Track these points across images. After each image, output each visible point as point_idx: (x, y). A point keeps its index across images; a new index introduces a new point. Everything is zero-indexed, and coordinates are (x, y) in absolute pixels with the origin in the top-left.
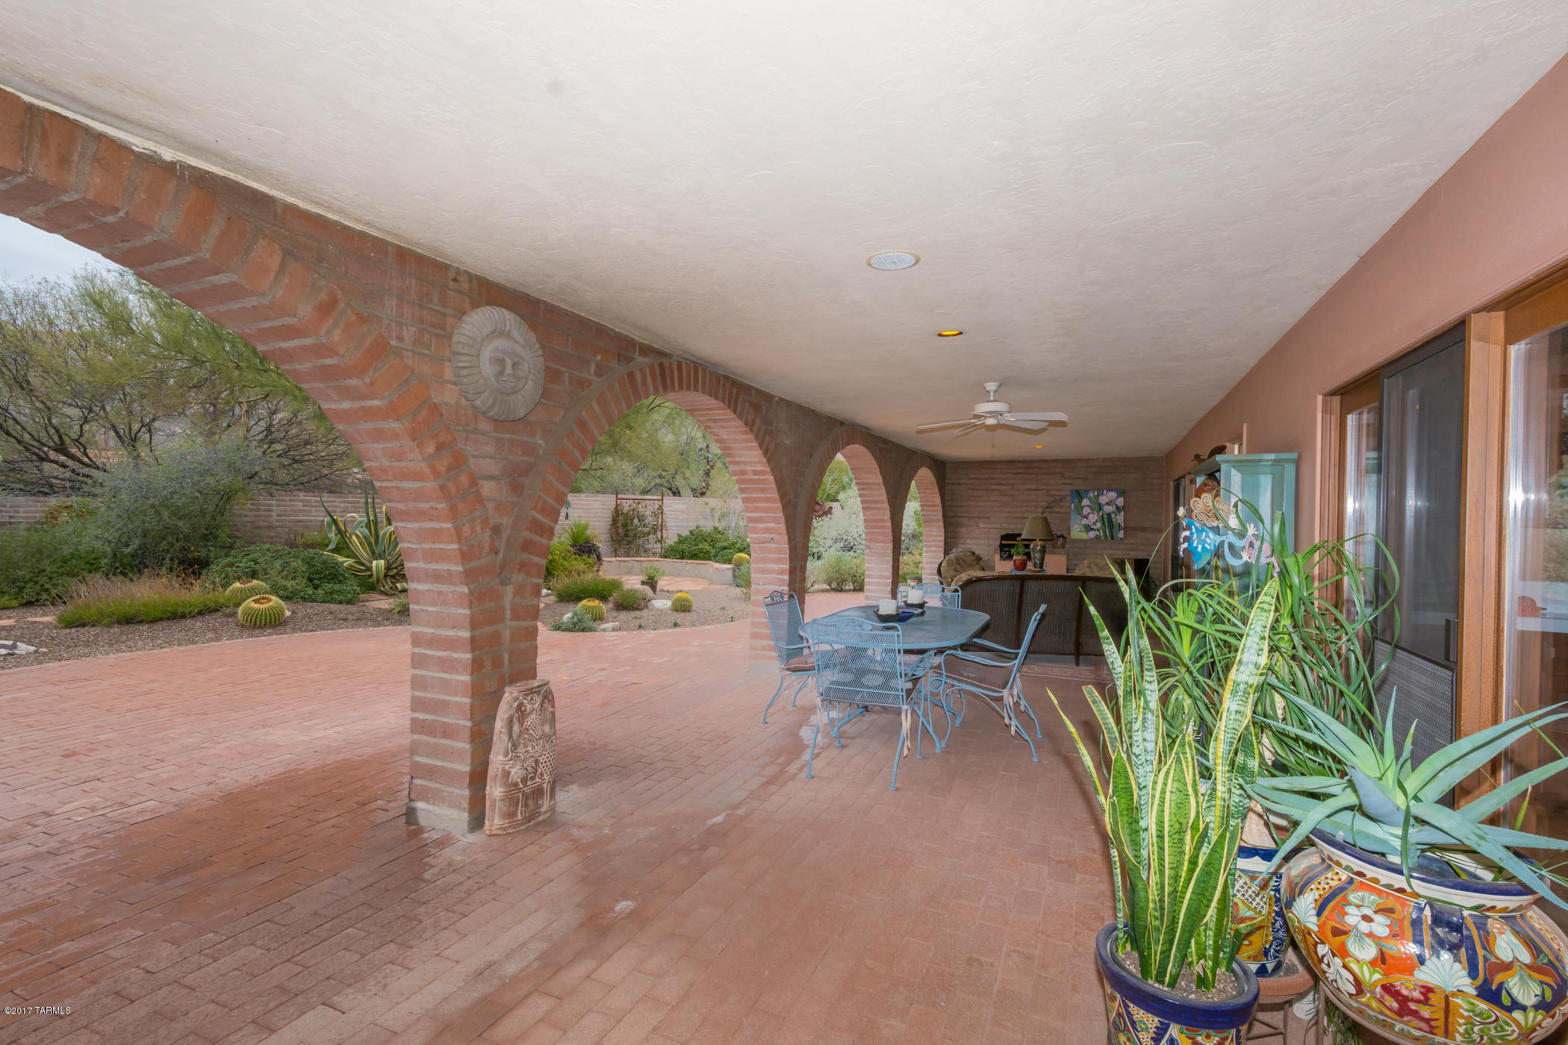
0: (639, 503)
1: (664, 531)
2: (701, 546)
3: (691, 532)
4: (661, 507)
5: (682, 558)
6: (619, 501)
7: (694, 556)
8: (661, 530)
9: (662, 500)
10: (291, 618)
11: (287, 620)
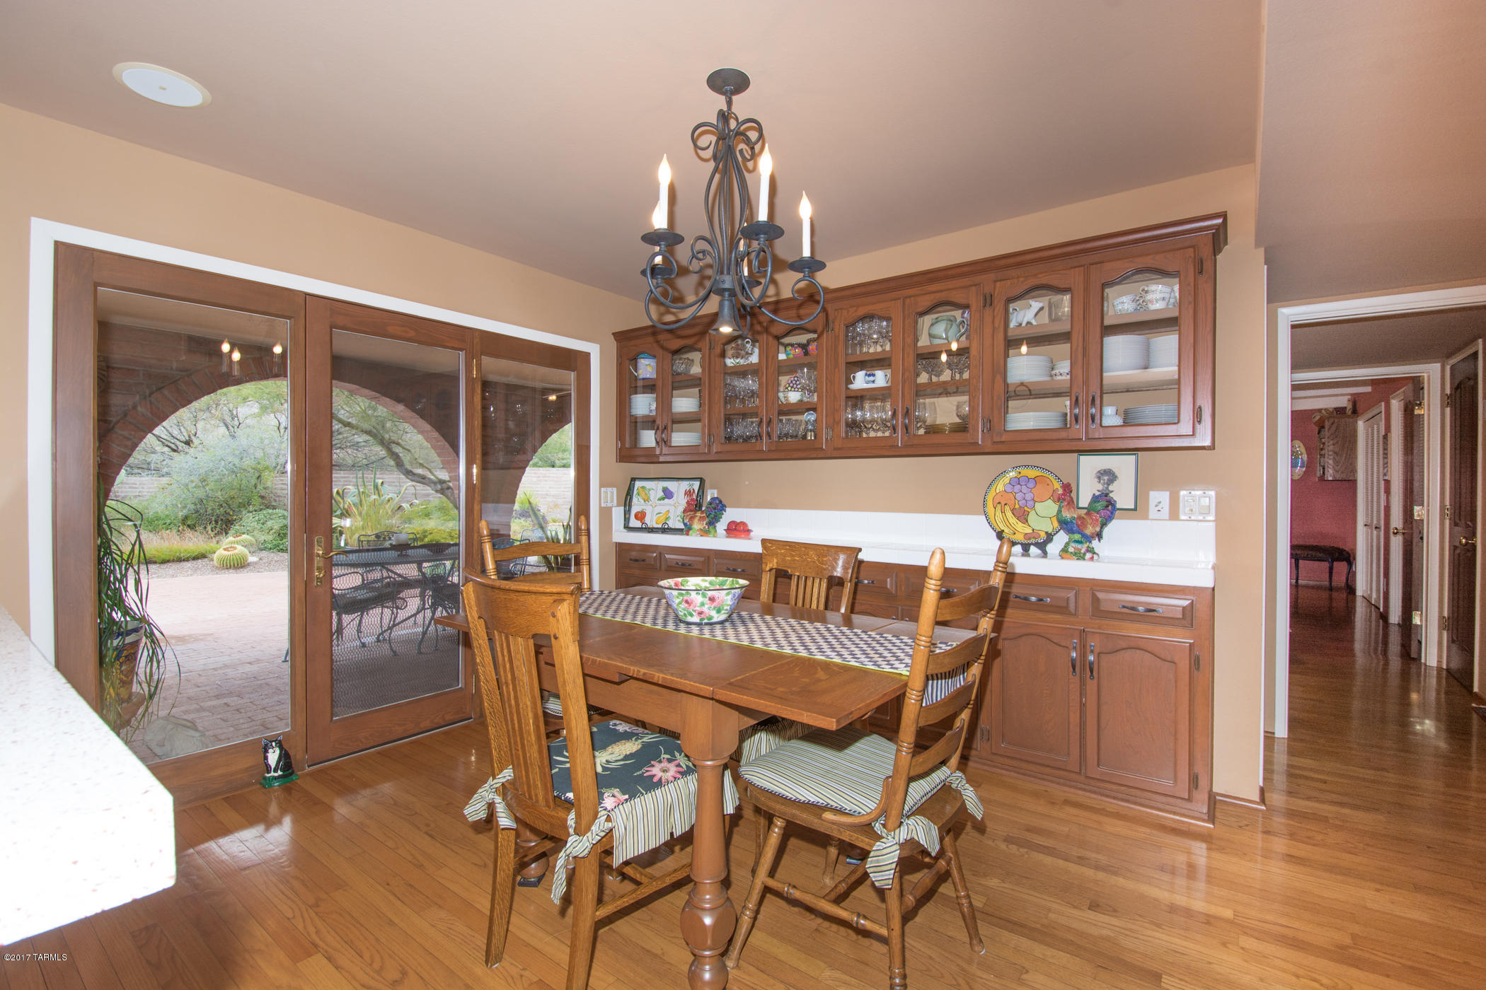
10: (256, 563)
11: (249, 564)
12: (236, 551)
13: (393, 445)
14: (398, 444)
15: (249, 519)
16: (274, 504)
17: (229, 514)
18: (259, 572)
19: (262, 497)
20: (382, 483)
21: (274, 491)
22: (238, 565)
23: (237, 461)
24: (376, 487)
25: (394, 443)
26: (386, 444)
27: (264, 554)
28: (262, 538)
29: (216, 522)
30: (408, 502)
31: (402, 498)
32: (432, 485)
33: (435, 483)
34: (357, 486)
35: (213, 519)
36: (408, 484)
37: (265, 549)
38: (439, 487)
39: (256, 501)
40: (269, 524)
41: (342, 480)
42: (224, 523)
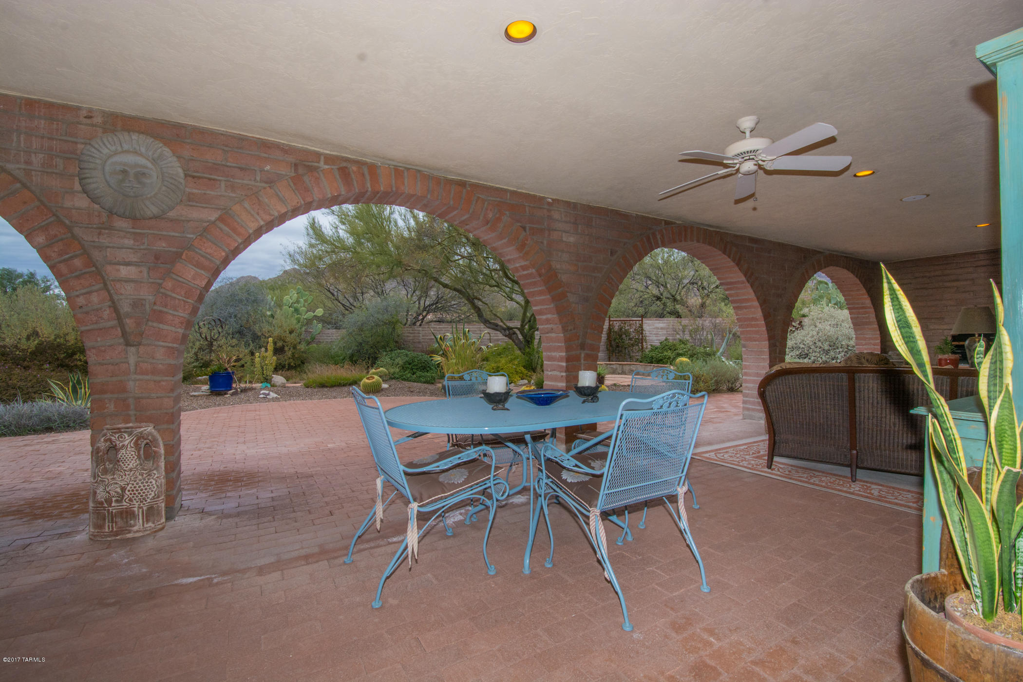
0: (625, 323)
1: (644, 344)
2: (665, 353)
3: (661, 343)
4: (641, 326)
5: (652, 362)
6: (611, 322)
7: (659, 361)
8: (642, 343)
9: (642, 320)
10: (386, 389)
11: (382, 390)
12: (374, 380)
13: (476, 301)
14: (479, 299)
15: (385, 358)
16: (403, 346)
17: (376, 353)
18: (388, 396)
19: (397, 342)
20: (469, 331)
21: (403, 338)
22: (375, 390)
23: (380, 317)
24: (464, 333)
25: (476, 299)
26: (471, 300)
27: (393, 382)
28: (392, 371)
29: (369, 358)
30: (485, 345)
31: (481, 342)
32: (503, 331)
33: (505, 330)
34: (452, 333)
35: (367, 356)
36: (486, 331)
37: (394, 378)
38: (507, 332)
39: (392, 345)
40: (397, 360)
41: (443, 329)
42: (372, 360)
